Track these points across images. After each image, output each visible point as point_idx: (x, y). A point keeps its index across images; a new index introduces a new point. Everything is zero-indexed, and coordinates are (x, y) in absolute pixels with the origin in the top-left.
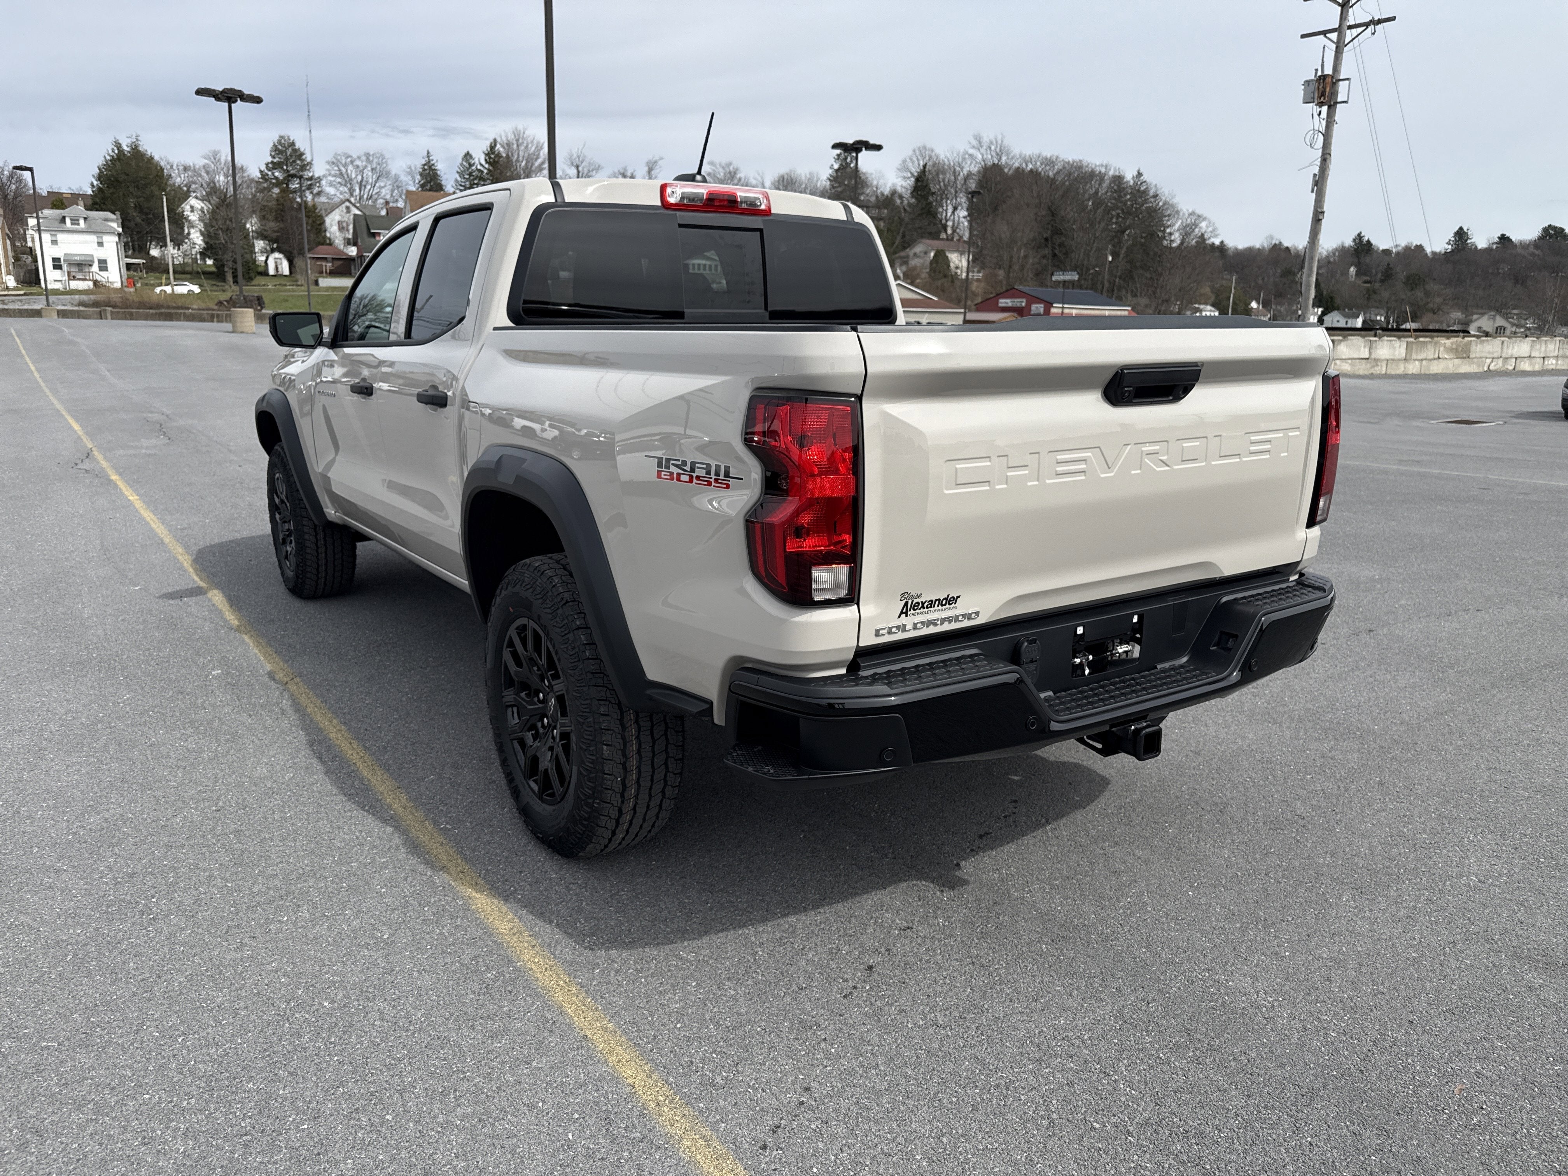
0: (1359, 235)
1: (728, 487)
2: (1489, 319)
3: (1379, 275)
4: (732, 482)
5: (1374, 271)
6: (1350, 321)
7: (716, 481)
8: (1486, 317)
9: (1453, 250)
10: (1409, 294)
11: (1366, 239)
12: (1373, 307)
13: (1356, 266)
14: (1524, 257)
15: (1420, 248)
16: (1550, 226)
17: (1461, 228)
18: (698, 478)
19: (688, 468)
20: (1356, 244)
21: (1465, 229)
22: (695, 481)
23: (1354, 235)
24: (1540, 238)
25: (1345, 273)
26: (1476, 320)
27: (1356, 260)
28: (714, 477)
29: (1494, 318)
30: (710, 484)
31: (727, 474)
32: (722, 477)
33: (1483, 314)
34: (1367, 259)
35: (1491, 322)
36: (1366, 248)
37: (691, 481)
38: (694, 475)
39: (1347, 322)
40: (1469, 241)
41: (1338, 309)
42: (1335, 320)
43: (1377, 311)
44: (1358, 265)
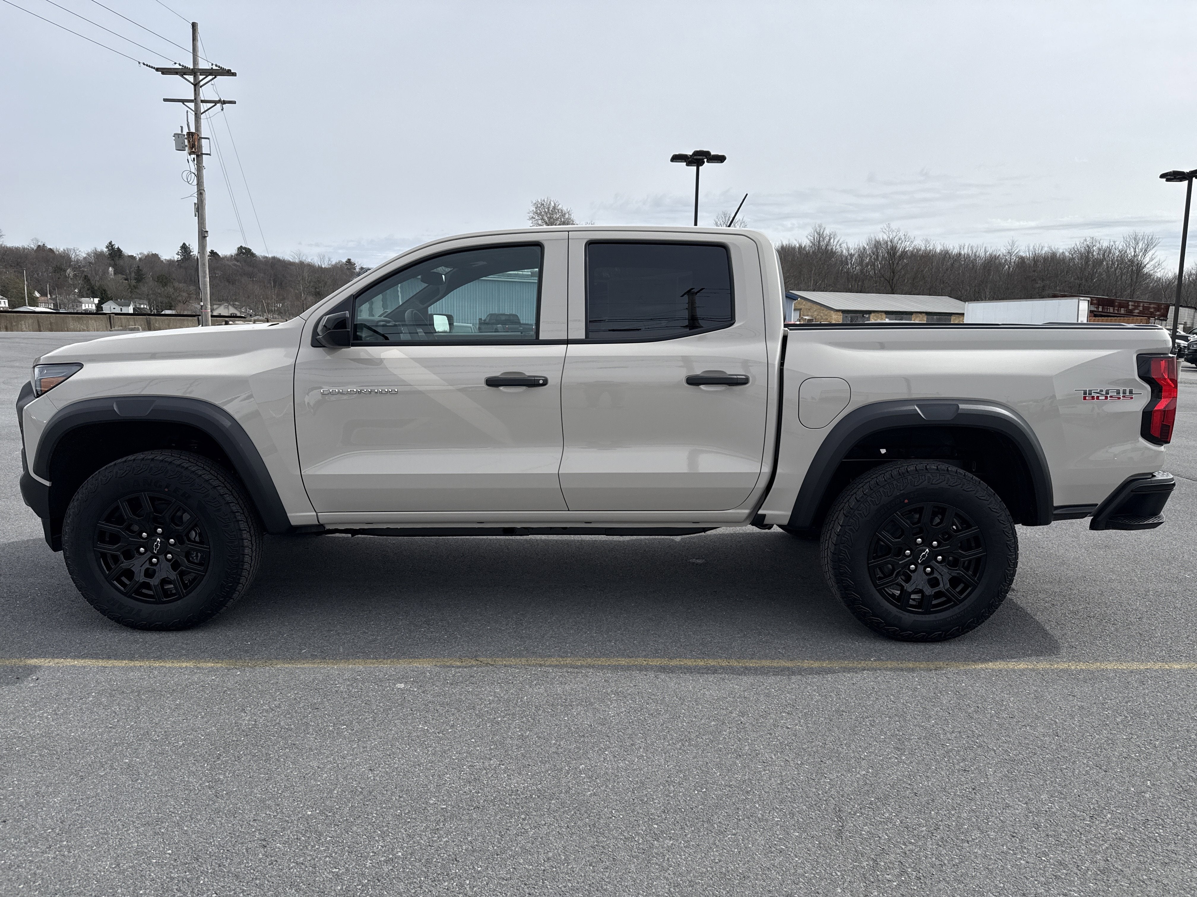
0: (110, 243)
1: (1132, 398)
2: (225, 308)
3: (133, 275)
4: (1134, 396)
5: (128, 271)
6: (123, 308)
7: (1123, 397)
8: (222, 307)
9: (182, 259)
10: (163, 289)
11: (117, 247)
12: (136, 298)
13: (113, 267)
14: (230, 266)
15: (155, 256)
16: (241, 246)
17: (184, 244)
18: (1111, 397)
19: (1104, 393)
20: (109, 250)
21: (187, 245)
22: (1109, 398)
23: (106, 243)
24: (237, 255)
25: (106, 272)
26: (217, 309)
27: (112, 262)
28: (1122, 395)
29: (227, 308)
30: (1119, 398)
31: (1131, 392)
32: (1128, 394)
33: (220, 305)
34: (121, 262)
35: (226, 310)
36: (118, 254)
37: (1106, 398)
38: (1109, 396)
39: (121, 309)
40: (191, 254)
41: (112, 299)
42: (112, 308)
43: (141, 302)
44: (114, 266)
